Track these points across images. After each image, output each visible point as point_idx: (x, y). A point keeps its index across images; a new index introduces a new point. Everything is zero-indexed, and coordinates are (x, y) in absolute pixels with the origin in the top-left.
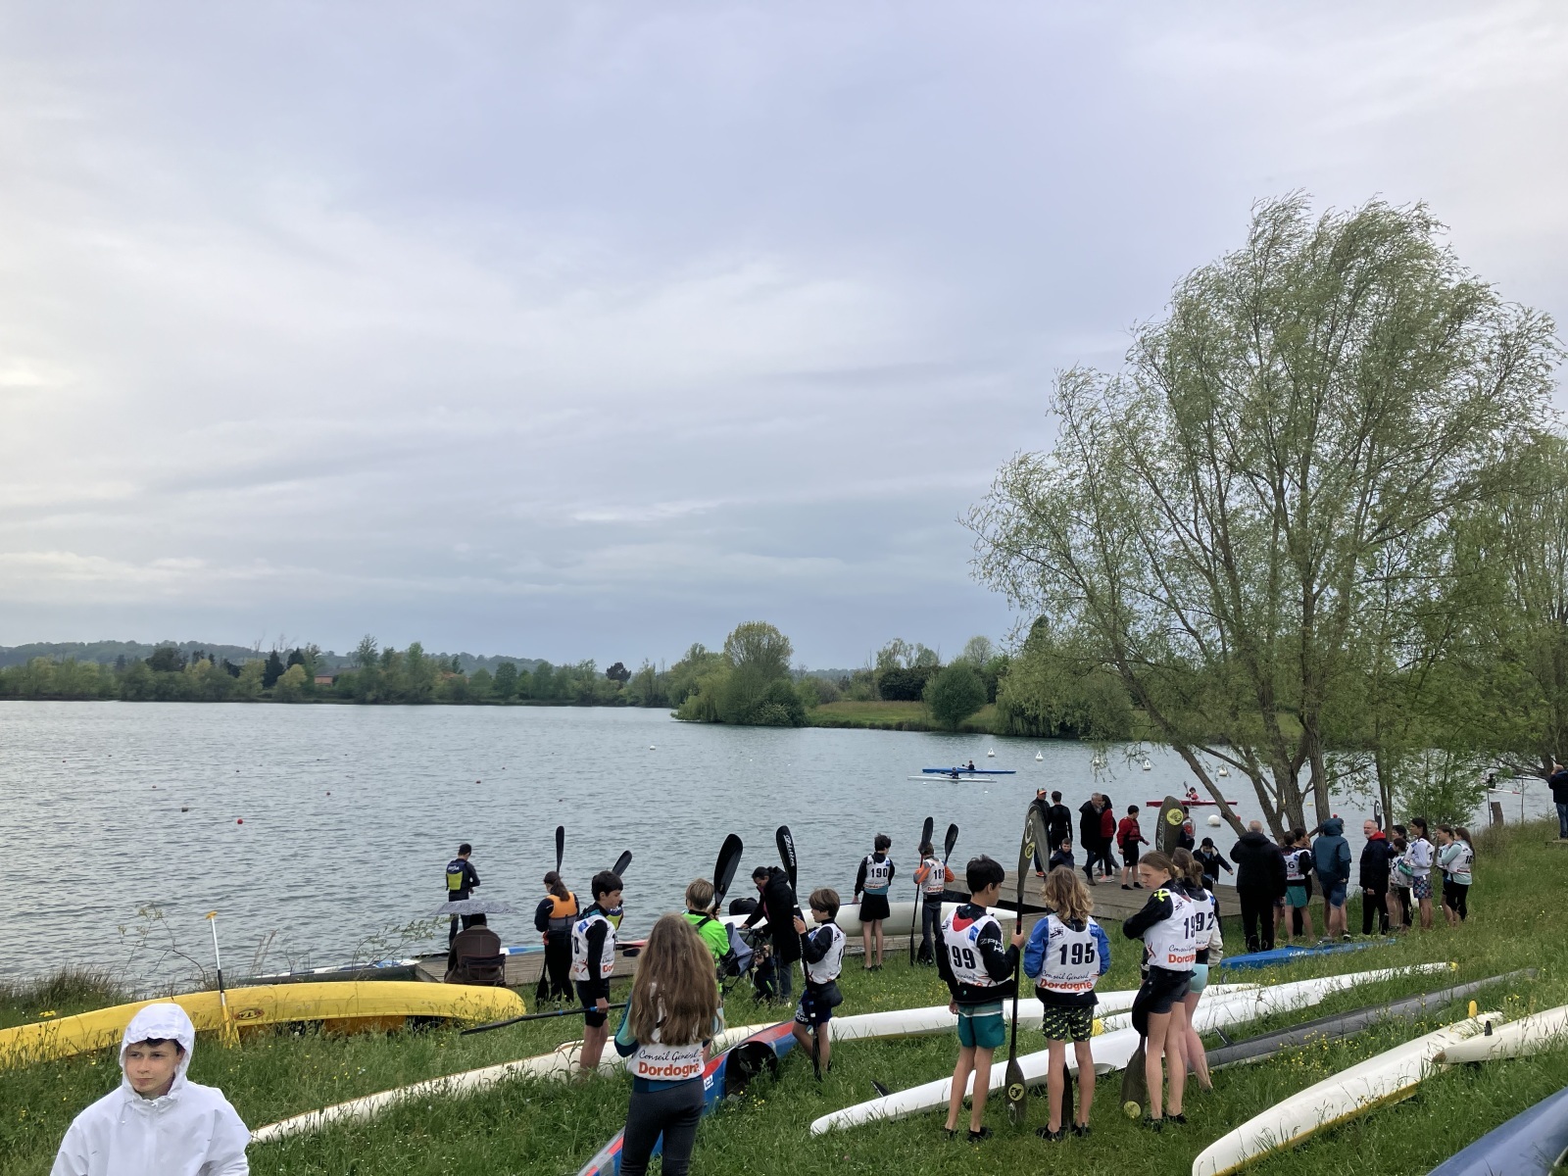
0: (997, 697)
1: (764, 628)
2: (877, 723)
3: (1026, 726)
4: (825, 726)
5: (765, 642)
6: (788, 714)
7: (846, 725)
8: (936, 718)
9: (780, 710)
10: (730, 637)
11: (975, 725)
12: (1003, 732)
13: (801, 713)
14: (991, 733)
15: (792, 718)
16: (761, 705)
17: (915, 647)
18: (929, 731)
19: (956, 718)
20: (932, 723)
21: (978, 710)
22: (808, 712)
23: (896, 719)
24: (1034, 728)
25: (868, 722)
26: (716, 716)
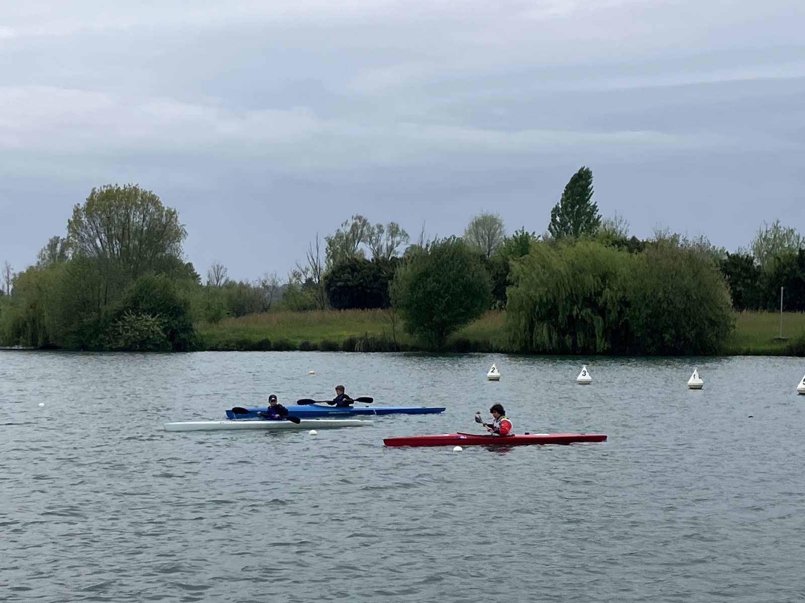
0: (509, 290)
1: (136, 195)
2: (313, 342)
3: (555, 337)
4: (227, 348)
5: (136, 219)
6: (165, 330)
7: (263, 346)
8: (410, 330)
9: (151, 324)
10: (77, 211)
11: (472, 339)
12: (516, 347)
13: (188, 329)
14: (498, 351)
15: (171, 338)
16: (119, 315)
17: (386, 229)
18: (398, 350)
19: (442, 329)
20: (403, 338)
21: (477, 316)
22: (201, 328)
23: (343, 335)
24: (568, 340)
25: (299, 342)
26: (46, 339)
